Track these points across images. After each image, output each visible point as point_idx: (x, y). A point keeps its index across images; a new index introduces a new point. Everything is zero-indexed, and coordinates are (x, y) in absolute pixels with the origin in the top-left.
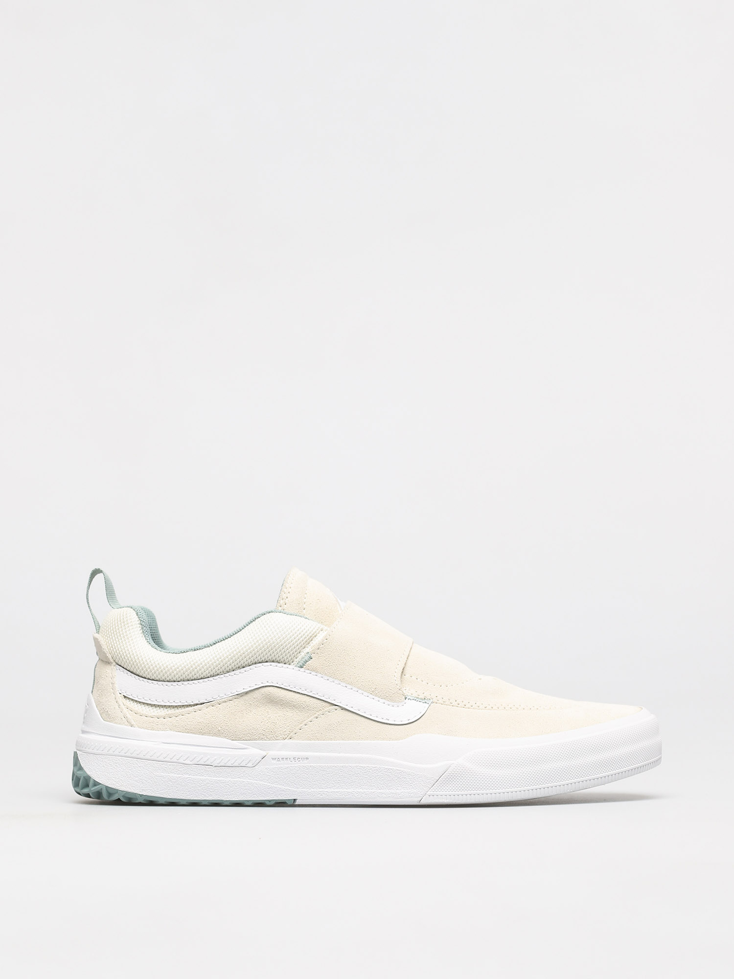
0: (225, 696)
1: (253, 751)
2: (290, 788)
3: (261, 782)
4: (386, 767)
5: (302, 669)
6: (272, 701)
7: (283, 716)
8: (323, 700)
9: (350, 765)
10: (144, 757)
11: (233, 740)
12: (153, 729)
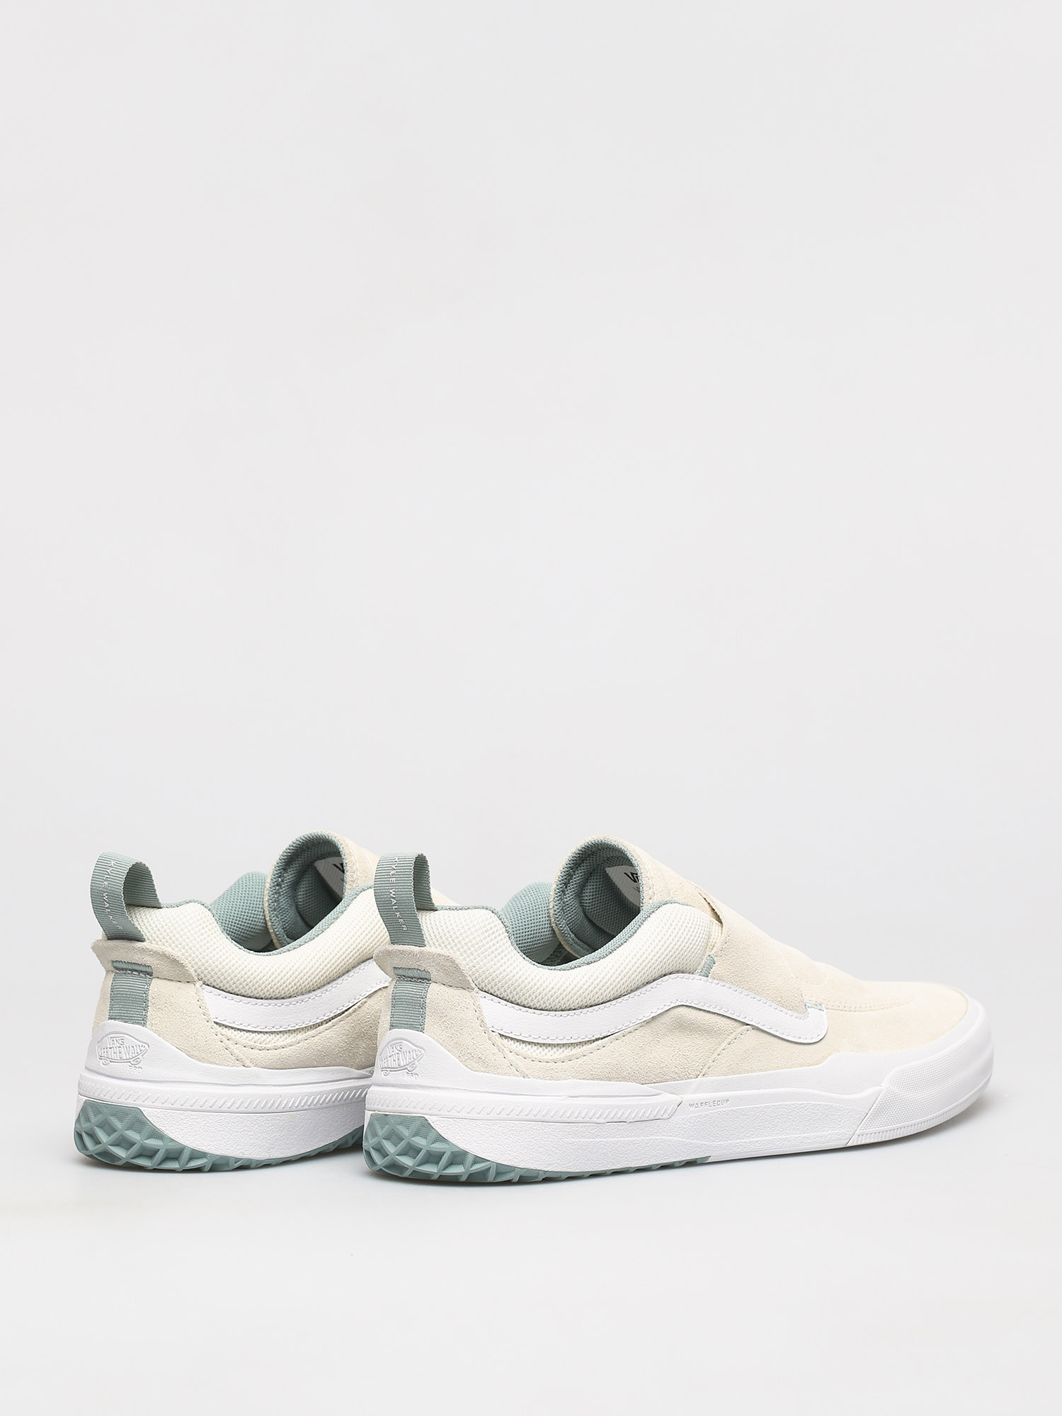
0: (631, 1025)
1: (667, 1098)
2: (706, 1143)
3: (675, 1138)
4: (814, 1103)
5: (710, 979)
6: (683, 1027)
7: (693, 1045)
8: (733, 1019)
9: (773, 1104)
10: (552, 1119)
11: (643, 1084)
12: (552, 1078)
